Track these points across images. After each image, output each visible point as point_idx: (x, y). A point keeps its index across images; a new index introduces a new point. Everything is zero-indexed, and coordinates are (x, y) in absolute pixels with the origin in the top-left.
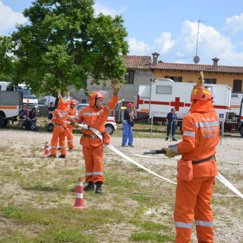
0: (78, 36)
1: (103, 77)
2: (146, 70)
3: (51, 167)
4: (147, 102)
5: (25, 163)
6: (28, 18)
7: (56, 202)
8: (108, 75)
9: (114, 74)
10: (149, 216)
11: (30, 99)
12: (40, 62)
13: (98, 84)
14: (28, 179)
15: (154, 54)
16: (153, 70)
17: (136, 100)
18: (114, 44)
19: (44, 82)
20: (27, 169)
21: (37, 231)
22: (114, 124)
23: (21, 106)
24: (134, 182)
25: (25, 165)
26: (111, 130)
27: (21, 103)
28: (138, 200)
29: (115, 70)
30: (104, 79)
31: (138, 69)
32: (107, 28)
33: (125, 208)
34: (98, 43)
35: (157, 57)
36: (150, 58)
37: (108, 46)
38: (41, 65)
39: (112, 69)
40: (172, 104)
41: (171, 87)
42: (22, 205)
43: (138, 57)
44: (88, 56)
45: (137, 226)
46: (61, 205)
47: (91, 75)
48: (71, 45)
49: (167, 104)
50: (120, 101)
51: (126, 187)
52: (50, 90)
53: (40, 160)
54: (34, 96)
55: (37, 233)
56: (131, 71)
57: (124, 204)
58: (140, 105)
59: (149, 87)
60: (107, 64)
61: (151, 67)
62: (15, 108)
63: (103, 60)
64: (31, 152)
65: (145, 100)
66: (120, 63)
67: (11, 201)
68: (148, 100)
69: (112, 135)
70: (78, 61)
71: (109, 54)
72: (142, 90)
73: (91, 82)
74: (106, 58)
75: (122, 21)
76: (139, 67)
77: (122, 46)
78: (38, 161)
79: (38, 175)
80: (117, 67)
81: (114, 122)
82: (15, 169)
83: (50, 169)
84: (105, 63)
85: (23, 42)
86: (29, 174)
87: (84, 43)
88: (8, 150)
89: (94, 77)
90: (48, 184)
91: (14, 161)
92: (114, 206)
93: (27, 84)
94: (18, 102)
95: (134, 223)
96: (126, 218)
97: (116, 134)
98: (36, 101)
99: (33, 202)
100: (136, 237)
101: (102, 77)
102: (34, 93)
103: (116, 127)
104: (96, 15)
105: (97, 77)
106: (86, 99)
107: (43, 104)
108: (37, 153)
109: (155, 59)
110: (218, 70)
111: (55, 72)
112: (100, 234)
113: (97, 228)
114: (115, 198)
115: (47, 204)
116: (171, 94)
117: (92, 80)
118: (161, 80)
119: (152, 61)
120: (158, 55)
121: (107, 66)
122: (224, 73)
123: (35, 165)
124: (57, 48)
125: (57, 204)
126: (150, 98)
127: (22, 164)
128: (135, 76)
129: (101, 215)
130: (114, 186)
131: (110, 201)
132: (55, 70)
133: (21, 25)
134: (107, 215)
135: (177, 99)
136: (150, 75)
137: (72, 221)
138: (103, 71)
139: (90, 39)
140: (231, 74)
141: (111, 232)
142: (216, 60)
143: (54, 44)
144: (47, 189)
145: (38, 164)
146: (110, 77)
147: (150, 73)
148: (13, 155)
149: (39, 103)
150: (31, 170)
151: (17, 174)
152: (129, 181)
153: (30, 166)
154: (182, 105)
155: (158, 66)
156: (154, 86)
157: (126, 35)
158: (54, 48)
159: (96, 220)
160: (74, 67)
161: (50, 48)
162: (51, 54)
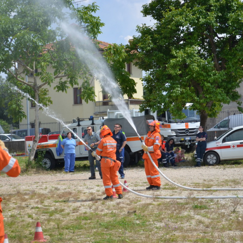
98: (197, 125)
161: (176, 53)
162: (177, 61)
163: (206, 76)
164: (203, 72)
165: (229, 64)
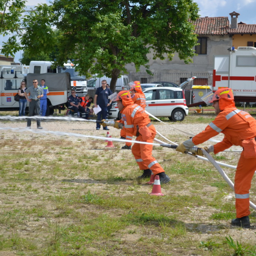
1: (169, 50)
2: (222, 36)
3: (118, 159)
4: (225, 78)
5: (89, 156)
7: (132, 190)
8: (174, 47)
9: (182, 45)
10: (229, 200)
11: (77, 82)
12: (90, 35)
13: (162, 58)
14: (97, 171)
15: (232, 15)
16: (231, 35)
17: (212, 75)
18: (181, 7)
19: (95, 60)
20: (92, 162)
21: (120, 213)
22: (185, 107)
23: (70, 91)
24: (212, 170)
25: (89, 158)
26: (182, 115)
27: (69, 87)
28: (217, 186)
29: (182, 40)
30: (170, 52)
31: (213, 35)
33: (205, 194)
34: (161, 8)
35: (237, 17)
36: (227, 19)
37: (173, 11)
38: (91, 38)
39: (178, 38)
41: (255, 57)
42: (99, 194)
43: (212, 19)
44: (148, 24)
45: (217, 208)
46: (138, 193)
47: (153, 48)
48: (126, 12)
50: (191, 79)
51: (204, 176)
52: (103, 68)
53: (104, 153)
54: (82, 77)
55: (120, 215)
56: (203, 38)
57: (202, 191)
58: (216, 82)
59: (226, 58)
60: (172, 32)
61: (229, 31)
62: (63, 94)
63: (167, 28)
64: (91, 144)
65: (222, 75)
66: (189, 31)
67: (86, 191)
68: (226, 75)
69: (183, 121)
70: (137, 32)
71: (175, 20)
72: (218, 63)
73: (153, 57)
74: (171, 26)
76: (213, 33)
77: (191, 9)
78: (102, 154)
79: (106, 167)
80: (186, 37)
81: (185, 105)
82: (79, 162)
83: (117, 161)
84: (170, 32)
85: (68, 11)
86: (96, 167)
87: (143, 9)
88: (65, 143)
89: (157, 49)
90: (120, 175)
91: (76, 154)
92: (192, 192)
93: (75, 64)
94: (66, 86)
95: (214, 206)
96: (205, 202)
97: (187, 120)
98: (84, 83)
99: (109, 191)
100: (216, 216)
101: (167, 49)
102: (83, 74)
103: (187, 112)
105: (160, 50)
106: (146, 77)
107: (93, 86)
108: (97, 145)
109: (234, 21)
111: (108, 46)
112: (181, 215)
113: (178, 211)
114: (193, 186)
115: (123, 192)
116: (255, 66)
117: (155, 53)
118: (242, 48)
119: (230, 23)
120: (237, 15)
121: (173, 35)
123: (100, 157)
124: (109, 17)
125: (133, 192)
126: (229, 73)
127: (85, 157)
128: (208, 44)
129: (180, 200)
130: (191, 175)
131: (187, 188)
132: (109, 44)
134: (186, 200)
136: (228, 42)
137: (152, 205)
138: (168, 42)
139: (150, 3)
141: (191, 214)
143: (106, 11)
144: (120, 180)
145: (102, 157)
146: (177, 49)
147: (227, 39)
148: (72, 148)
149: (88, 86)
150: (97, 163)
151: (84, 167)
152: (207, 170)
153: (95, 158)
155: (239, 30)
156: (233, 57)
158: (106, 18)
159: (175, 204)
160: (132, 40)
161: (101, 18)
162: (103, 26)
163: (125, 41)
164: (123, 37)
165: (144, 31)
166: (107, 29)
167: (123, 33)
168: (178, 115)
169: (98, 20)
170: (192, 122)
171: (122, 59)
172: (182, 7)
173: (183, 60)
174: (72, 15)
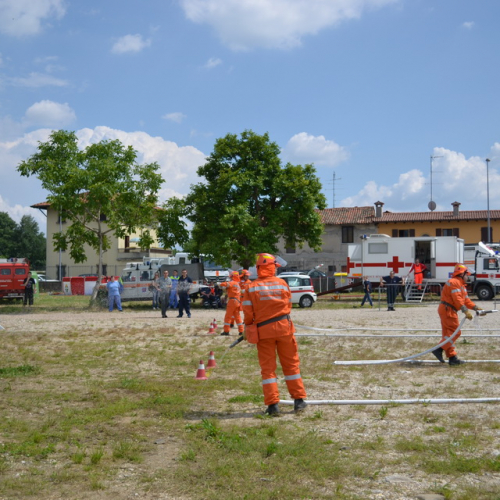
0: (264, 193)
1: (299, 239)
2: (367, 224)
4: (358, 265)
6: (203, 178)
8: (304, 236)
9: (311, 235)
11: (219, 272)
15: (377, 204)
16: (376, 224)
17: (346, 263)
22: (313, 294)
26: (310, 302)
29: (310, 230)
30: (300, 241)
32: (296, 181)
35: (382, 206)
36: (372, 208)
37: (300, 202)
38: (220, 230)
39: (307, 228)
40: (390, 265)
41: (386, 244)
44: (276, 215)
47: (284, 238)
49: (383, 265)
56: (350, 227)
58: (351, 269)
59: (359, 246)
61: (374, 220)
65: (356, 262)
66: (316, 220)
68: (360, 262)
69: (311, 308)
71: (302, 210)
72: (352, 250)
75: (314, 171)
76: (358, 222)
77: (317, 201)
80: (313, 227)
81: (312, 292)
84: (300, 222)
85: (199, 205)
87: (272, 200)
94: (198, 275)
98: (226, 273)
101: (297, 238)
103: (315, 298)
104: (283, 167)
109: (379, 210)
110: (461, 217)
116: (387, 252)
118: (375, 236)
119: (375, 213)
121: (303, 226)
122: (467, 220)
124: (236, 209)
126: (362, 260)
128: (355, 232)
133: (197, 186)
135: (395, 258)
136: (373, 231)
138: (297, 231)
140: (477, 220)
142: (456, 205)
146: (306, 238)
147: (373, 228)
154: (401, 265)
155: (384, 218)
156: (365, 244)
157: (320, 188)
158: (233, 209)
160: (260, 230)
166: (235, 221)
167: (251, 223)
168: (306, 302)
169: (226, 213)
170: (320, 308)
171: (251, 249)
172: (307, 199)
173: (312, 249)
174: (201, 209)
